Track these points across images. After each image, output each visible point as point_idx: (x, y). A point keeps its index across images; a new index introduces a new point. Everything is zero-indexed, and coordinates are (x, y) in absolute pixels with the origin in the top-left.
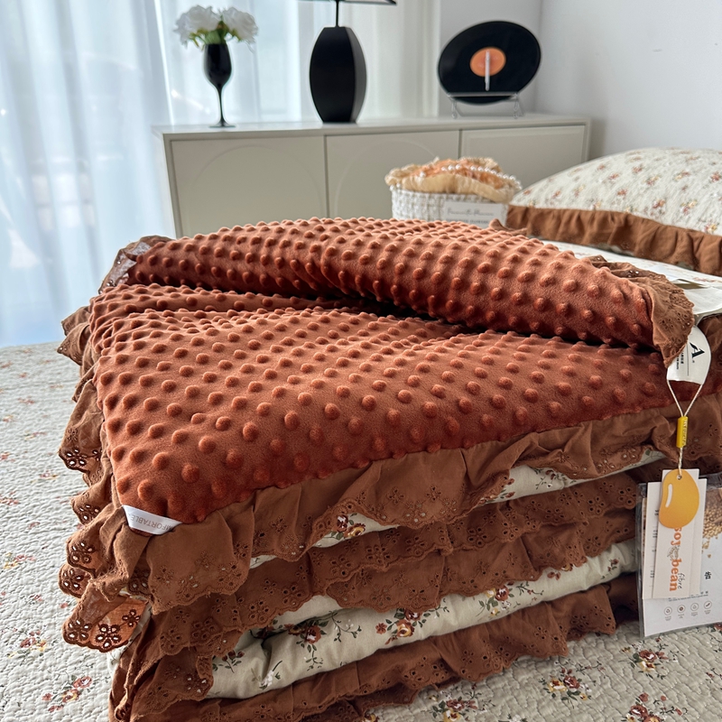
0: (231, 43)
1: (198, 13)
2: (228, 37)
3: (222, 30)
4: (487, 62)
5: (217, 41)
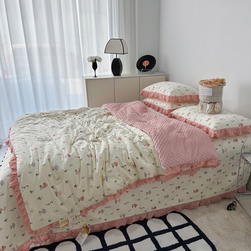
0: (97, 62)
1: (91, 57)
2: (97, 61)
3: (96, 60)
4: (146, 63)
5: (95, 62)
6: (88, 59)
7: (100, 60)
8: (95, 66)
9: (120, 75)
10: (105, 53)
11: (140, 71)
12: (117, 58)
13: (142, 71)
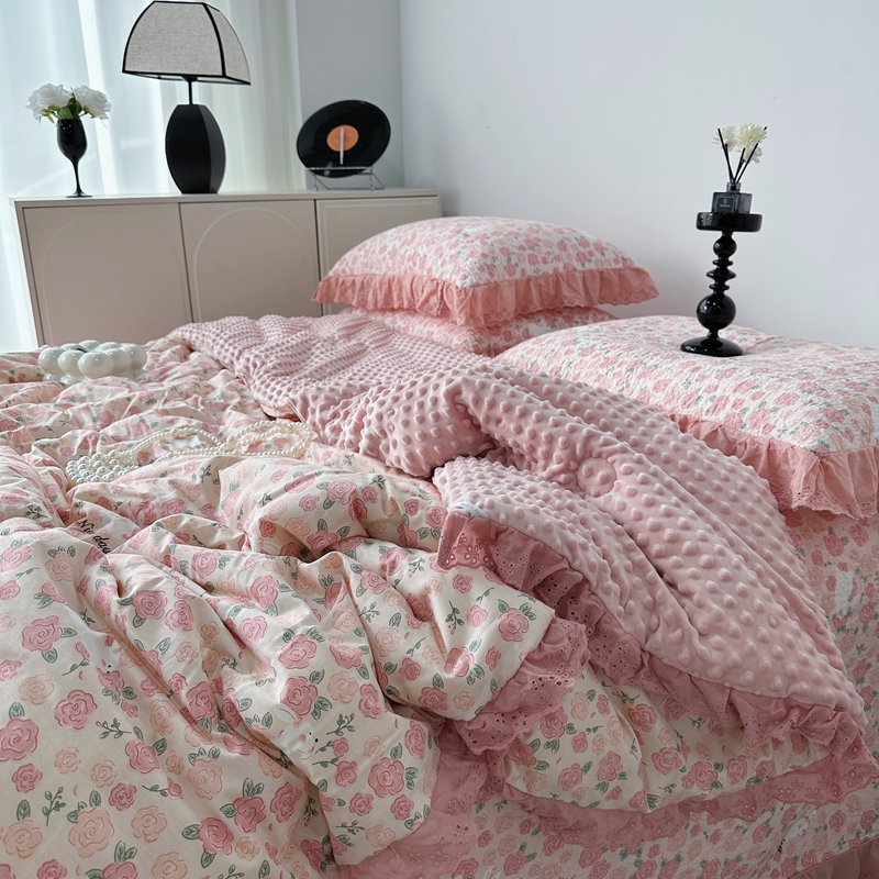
1: (49, 91)
2: (83, 112)
3: (74, 106)
4: (342, 138)
5: (70, 116)
6: (33, 104)
7: (98, 105)
8: (73, 141)
9: (215, 192)
10: (124, 71)
11: (320, 173)
12: (194, 103)
13: (327, 173)
